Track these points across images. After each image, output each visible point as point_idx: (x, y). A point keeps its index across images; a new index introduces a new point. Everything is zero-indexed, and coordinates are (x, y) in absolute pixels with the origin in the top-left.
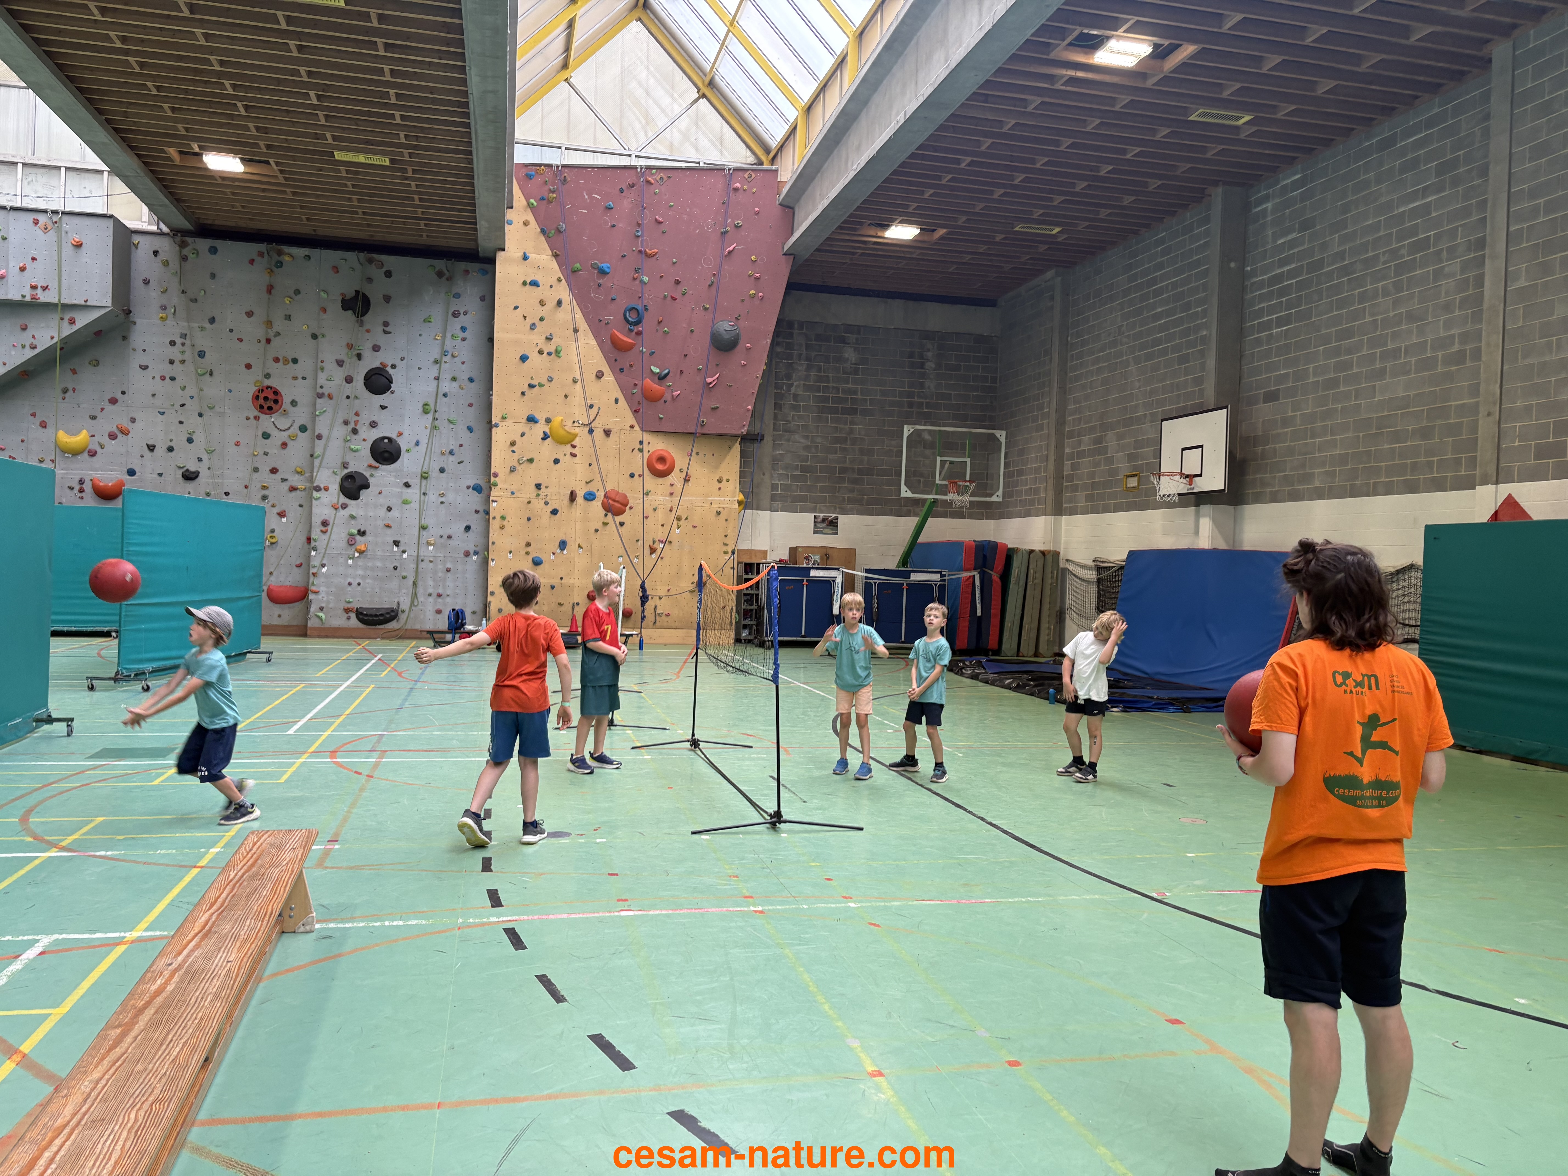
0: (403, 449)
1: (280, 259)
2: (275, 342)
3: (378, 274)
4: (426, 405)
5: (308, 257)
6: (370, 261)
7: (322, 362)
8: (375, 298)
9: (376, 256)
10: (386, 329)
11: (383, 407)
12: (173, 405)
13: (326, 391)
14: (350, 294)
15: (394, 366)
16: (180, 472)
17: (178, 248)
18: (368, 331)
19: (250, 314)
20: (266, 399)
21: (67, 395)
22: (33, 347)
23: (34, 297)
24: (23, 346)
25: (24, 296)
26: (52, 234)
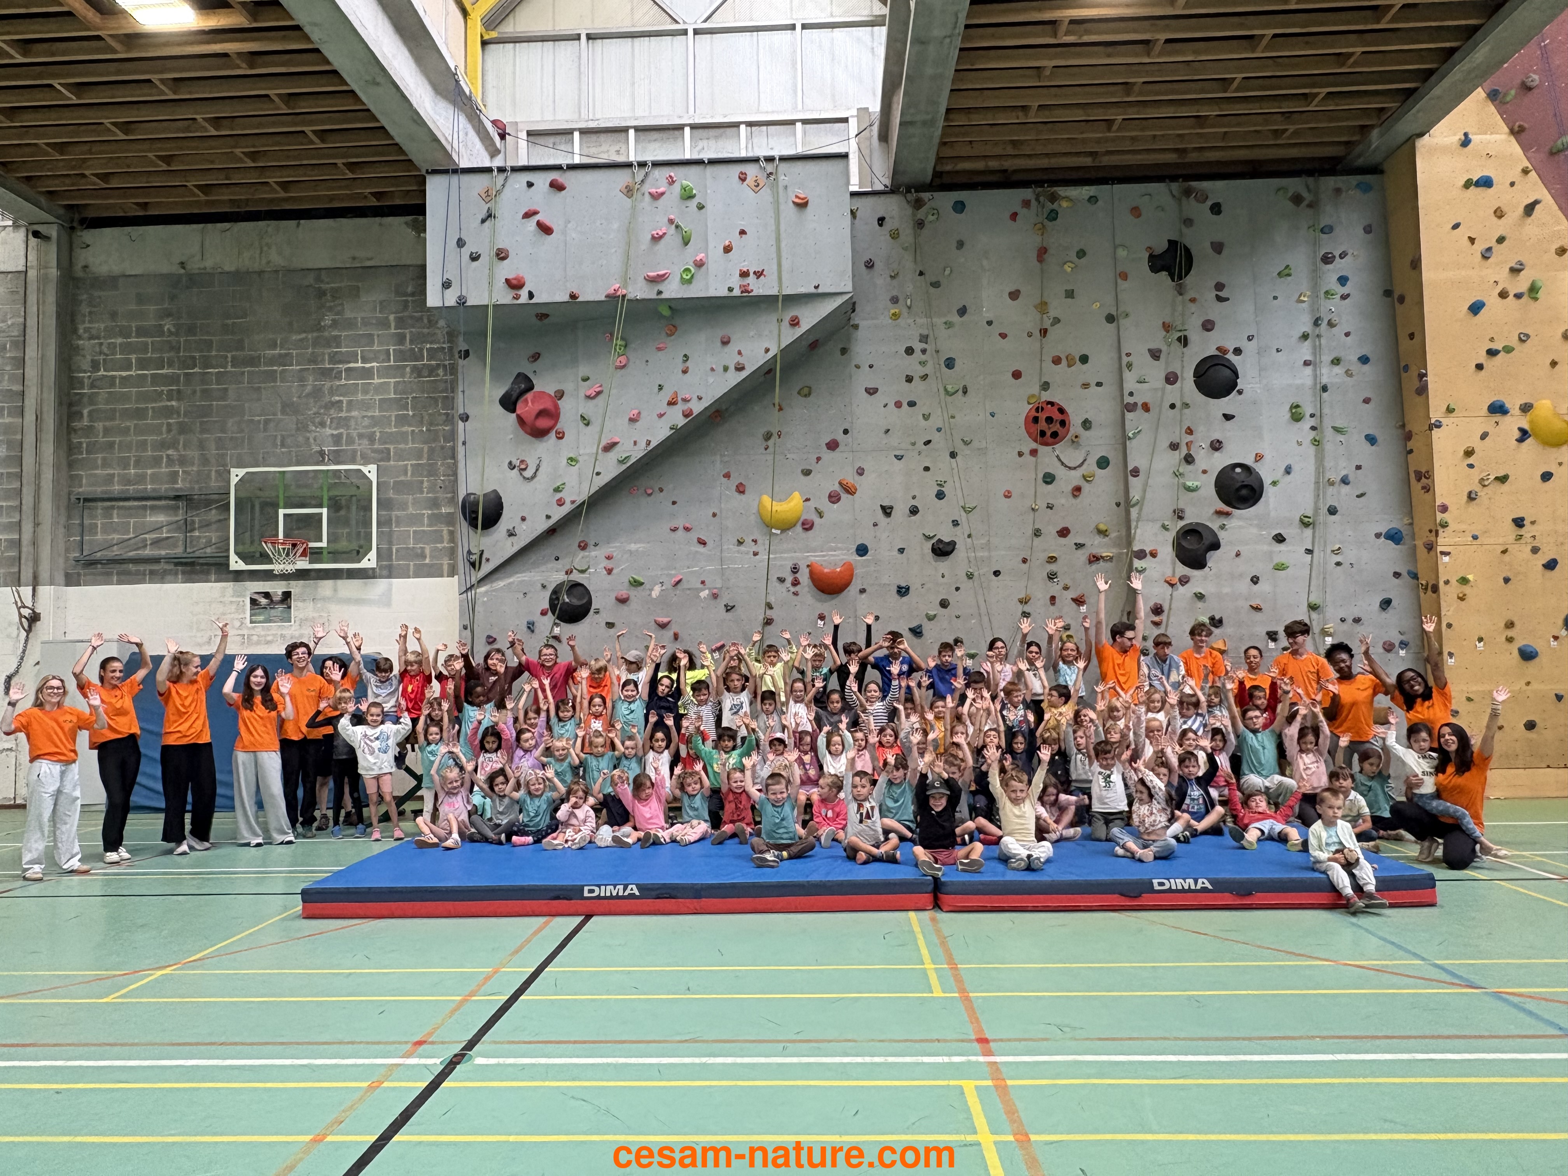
0: (1267, 481)
1: (1055, 206)
2: (1053, 333)
3: (1200, 211)
4: (1298, 406)
5: (1093, 199)
6: (1187, 193)
7: (1128, 355)
8: (1200, 246)
9: (1194, 184)
10: (1220, 294)
11: (1228, 417)
12: (914, 444)
13: (1139, 399)
14: (1161, 246)
15: (1238, 351)
16: (929, 545)
17: (909, 211)
18: (1193, 300)
19: (1014, 295)
20: (1049, 420)
21: (770, 443)
22: (740, 368)
23: (745, 290)
24: (726, 369)
25: (730, 289)
26: (766, 193)
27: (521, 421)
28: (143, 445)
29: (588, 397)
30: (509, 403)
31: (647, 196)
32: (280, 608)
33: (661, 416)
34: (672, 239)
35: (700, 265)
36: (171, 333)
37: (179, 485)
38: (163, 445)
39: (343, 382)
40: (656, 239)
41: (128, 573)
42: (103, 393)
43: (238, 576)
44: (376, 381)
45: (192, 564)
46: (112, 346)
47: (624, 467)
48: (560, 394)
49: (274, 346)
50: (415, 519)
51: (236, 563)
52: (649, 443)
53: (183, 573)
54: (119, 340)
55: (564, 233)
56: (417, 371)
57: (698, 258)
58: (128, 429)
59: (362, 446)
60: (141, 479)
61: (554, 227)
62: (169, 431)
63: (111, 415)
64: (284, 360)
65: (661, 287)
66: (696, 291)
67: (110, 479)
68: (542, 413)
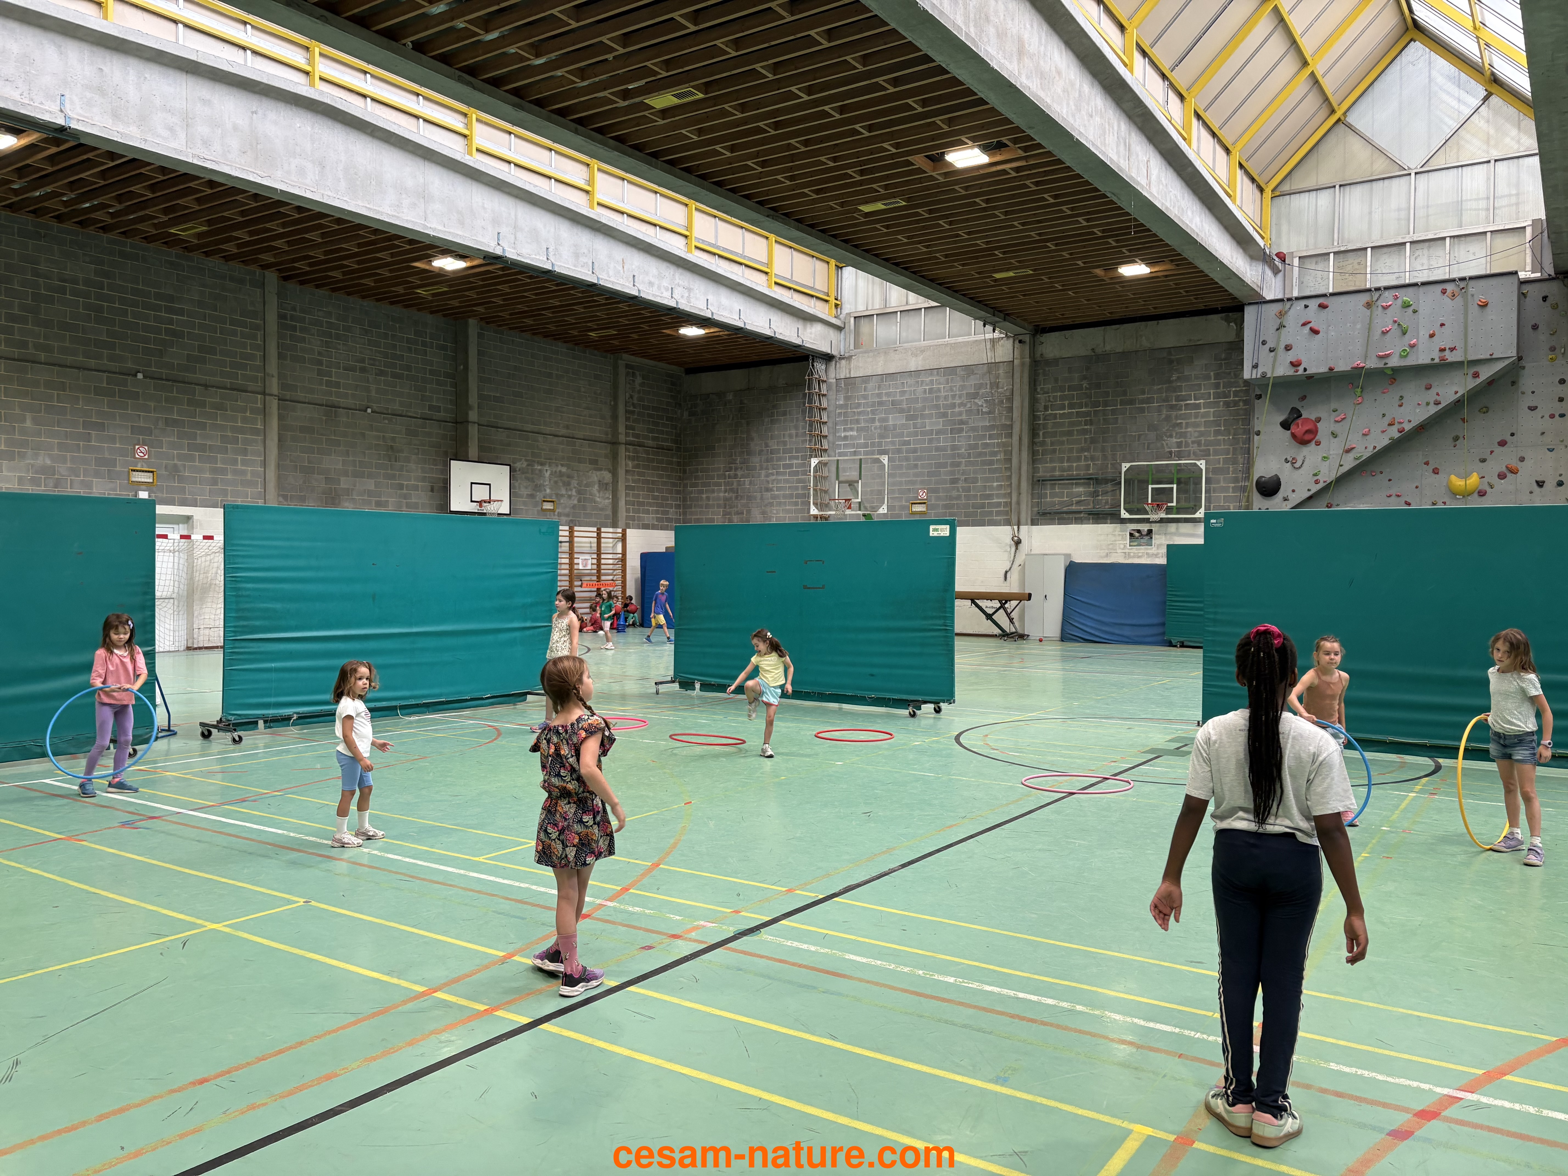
12: (1562, 441)
17: (1565, 290)
21: (1457, 443)
22: (1437, 403)
23: (1442, 359)
24: (1428, 404)
25: (1433, 359)
26: (1459, 300)
27: (1294, 436)
28: (1071, 450)
29: (1336, 421)
30: (1285, 425)
31: (1380, 308)
32: (1147, 538)
33: (1383, 432)
34: (1395, 331)
35: (1412, 346)
36: (1087, 389)
37: (1091, 472)
38: (1082, 450)
39: (1183, 412)
40: (1384, 333)
41: (1064, 519)
42: (1050, 423)
43: (1124, 521)
44: (1202, 410)
45: (1098, 514)
46: (1055, 397)
47: (1358, 462)
48: (1319, 420)
49: (1144, 393)
50: (1226, 489)
51: (1124, 515)
52: (1375, 447)
53: (1093, 519)
54: (1059, 394)
55: (1327, 333)
56: (1227, 404)
57: (1412, 342)
58: (1063, 441)
59: (1194, 448)
60: (1070, 468)
61: (1321, 330)
62: (1085, 442)
63: (1054, 434)
64: (1149, 401)
65: (1386, 361)
66: (1410, 361)
67: (1054, 469)
68: (1307, 432)
